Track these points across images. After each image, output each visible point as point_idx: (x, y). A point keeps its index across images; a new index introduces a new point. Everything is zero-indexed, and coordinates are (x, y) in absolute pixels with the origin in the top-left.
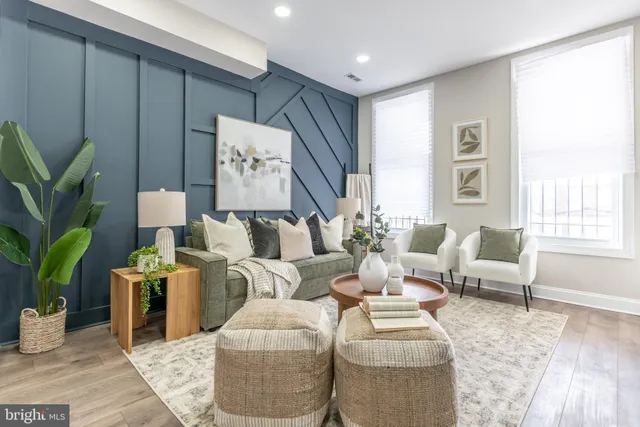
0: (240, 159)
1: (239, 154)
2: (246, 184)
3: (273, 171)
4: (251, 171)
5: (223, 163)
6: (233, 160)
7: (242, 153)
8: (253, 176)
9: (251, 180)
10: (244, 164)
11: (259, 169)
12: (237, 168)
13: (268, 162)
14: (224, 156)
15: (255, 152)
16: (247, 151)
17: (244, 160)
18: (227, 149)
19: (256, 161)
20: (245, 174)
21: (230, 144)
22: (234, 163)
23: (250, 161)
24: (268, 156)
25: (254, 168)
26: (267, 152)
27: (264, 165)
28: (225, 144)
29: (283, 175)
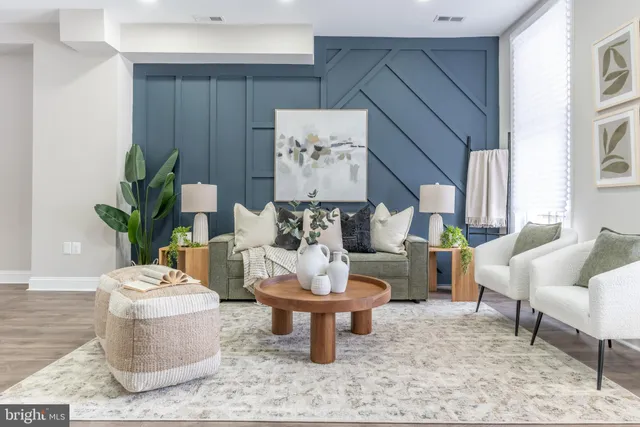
0: (299, 149)
1: (298, 144)
2: (307, 175)
3: (341, 158)
4: (312, 160)
5: (280, 155)
6: (291, 152)
7: (301, 142)
8: (315, 166)
9: (313, 170)
10: (304, 154)
11: (322, 158)
12: (296, 159)
13: (333, 149)
14: (282, 148)
15: (318, 140)
16: (307, 141)
17: (304, 150)
18: (286, 142)
19: (318, 149)
20: (305, 164)
21: (288, 136)
22: (292, 154)
23: (311, 150)
24: (334, 142)
25: (315, 157)
26: (332, 138)
27: (328, 152)
28: (282, 137)
29: (354, 161)
